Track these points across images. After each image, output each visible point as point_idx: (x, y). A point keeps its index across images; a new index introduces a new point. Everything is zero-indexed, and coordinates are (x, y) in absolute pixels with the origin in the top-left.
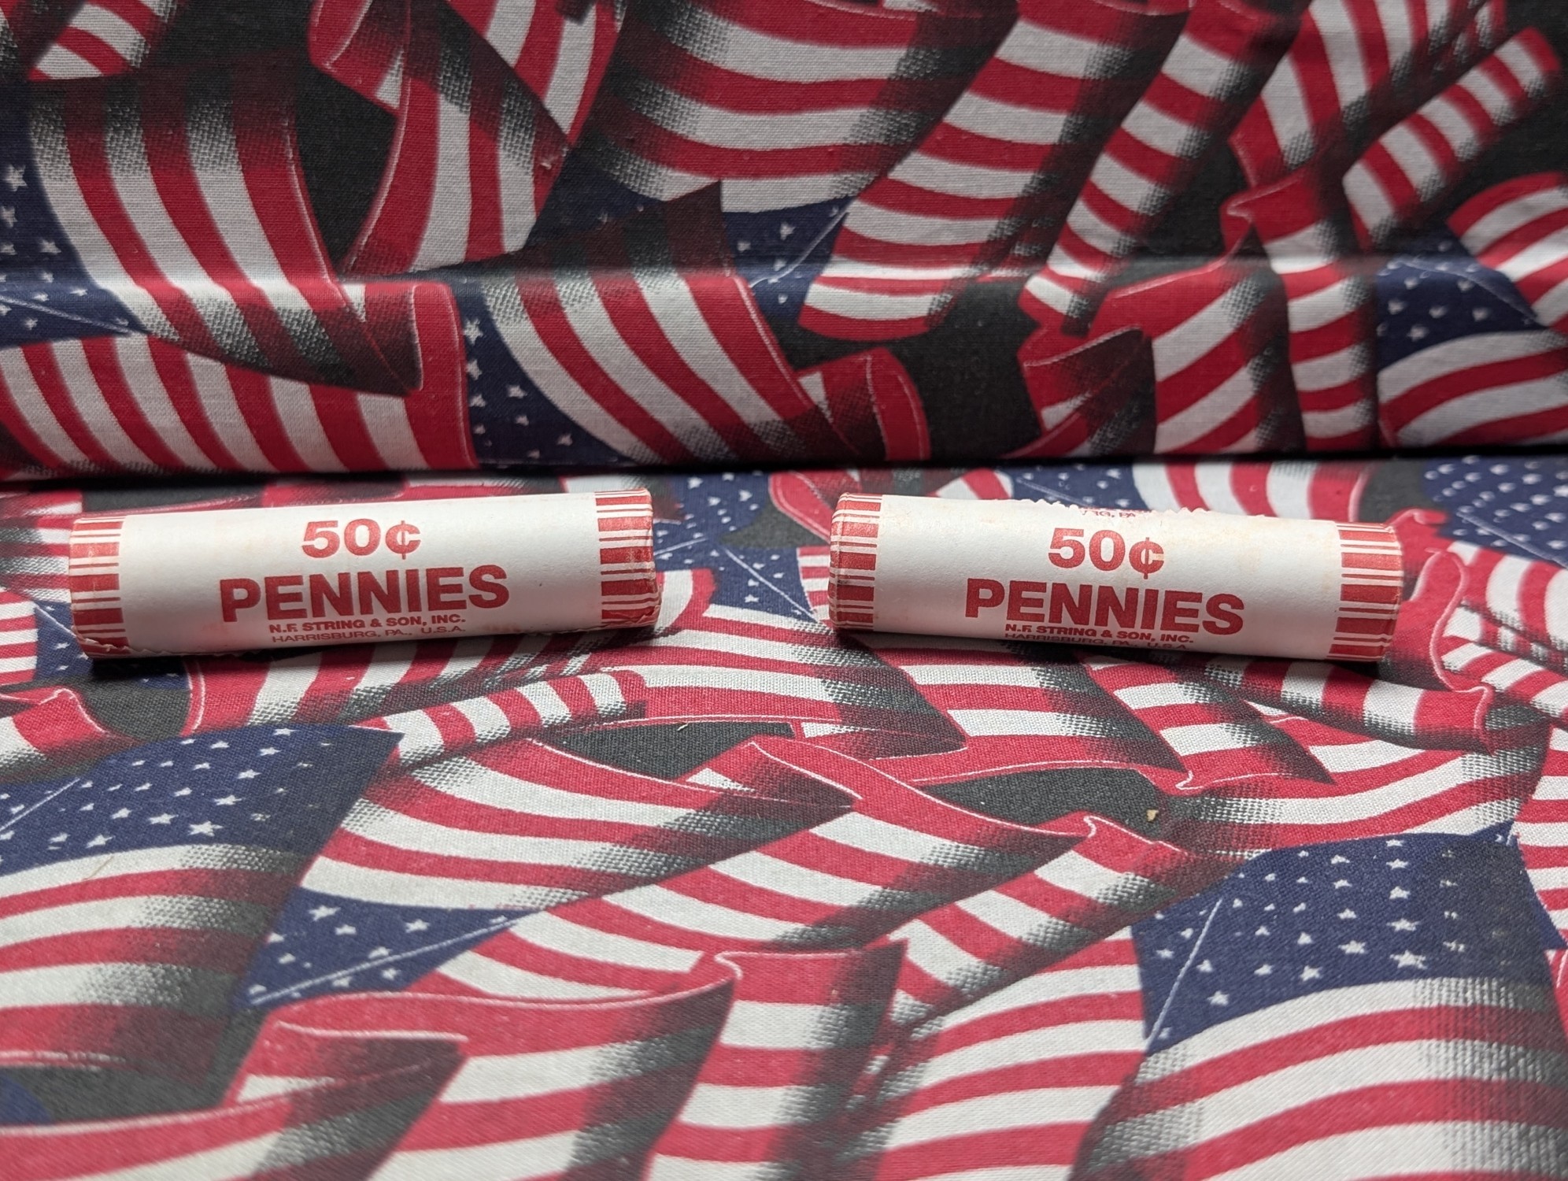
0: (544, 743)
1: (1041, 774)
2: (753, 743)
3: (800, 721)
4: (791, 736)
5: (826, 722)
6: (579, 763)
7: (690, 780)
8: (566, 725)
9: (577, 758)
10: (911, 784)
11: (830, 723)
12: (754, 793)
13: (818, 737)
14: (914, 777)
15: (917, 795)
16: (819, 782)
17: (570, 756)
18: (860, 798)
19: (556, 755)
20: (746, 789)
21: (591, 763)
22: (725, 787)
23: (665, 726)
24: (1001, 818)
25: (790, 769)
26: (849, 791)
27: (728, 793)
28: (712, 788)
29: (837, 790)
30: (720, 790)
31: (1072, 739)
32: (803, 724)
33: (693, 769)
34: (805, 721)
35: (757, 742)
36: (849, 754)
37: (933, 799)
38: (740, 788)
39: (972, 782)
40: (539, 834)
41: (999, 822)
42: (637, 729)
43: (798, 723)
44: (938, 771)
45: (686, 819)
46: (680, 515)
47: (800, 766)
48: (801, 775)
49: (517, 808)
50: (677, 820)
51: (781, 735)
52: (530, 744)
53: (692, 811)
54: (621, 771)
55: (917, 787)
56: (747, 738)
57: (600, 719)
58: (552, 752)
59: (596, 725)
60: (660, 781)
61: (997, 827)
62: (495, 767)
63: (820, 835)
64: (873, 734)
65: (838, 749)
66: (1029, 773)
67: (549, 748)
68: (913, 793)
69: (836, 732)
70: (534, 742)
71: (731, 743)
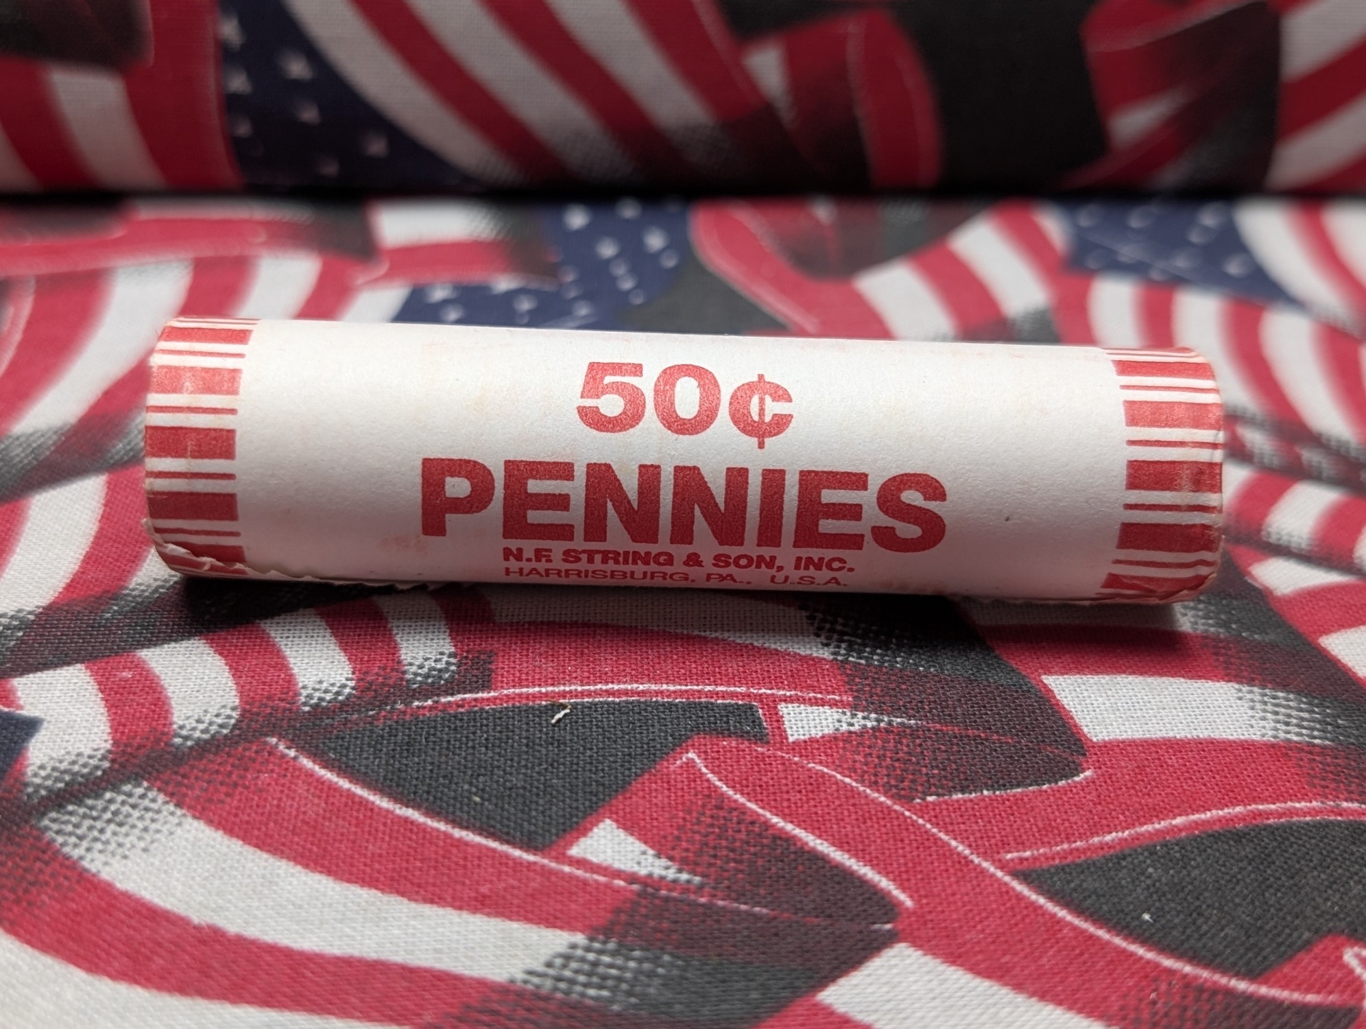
0: (301, 749)
1: (1239, 837)
2: (691, 755)
3: (776, 700)
4: (761, 738)
5: (823, 703)
6: (363, 803)
7: (575, 851)
8: (343, 704)
9: (359, 791)
10: (1002, 866)
11: (833, 704)
12: (701, 887)
13: (812, 740)
14: (1005, 845)
15: (1020, 897)
16: (823, 859)
17: (344, 784)
18: (909, 903)
19: (320, 781)
20: (684, 876)
21: (384, 803)
22: (643, 872)
23: (529, 710)
24: (1193, 958)
25: (767, 825)
26: (884, 883)
27: (648, 882)
28: (618, 874)
29: (863, 882)
30: (632, 878)
31: (1278, 751)
32: (784, 709)
33: (578, 826)
34: (786, 700)
35: (703, 754)
36: (874, 785)
37: (1051, 907)
38: (671, 874)
39: (1119, 858)
40: (269, 999)
41: (1188, 969)
42: (475, 716)
43: (771, 704)
44: (1048, 833)
45: (567, 958)
46: (551, 271)
47: (784, 817)
48: (790, 839)
49: (233, 924)
50: (549, 965)
51: (743, 735)
52: (272, 751)
53: (580, 938)
54: (442, 826)
55: (1015, 874)
56: (680, 743)
57: (410, 692)
58: (310, 774)
59: (400, 706)
60: (517, 853)
61: (1188, 983)
62: (204, 810)
63: (841, 1009)
64: (914, 733)
65: (851, 771)
66: (1216, 837)
67: (307, 763)
68: (1007, 891)
69: (845, 728)
70: (281, 747)
71: (654, 754)
